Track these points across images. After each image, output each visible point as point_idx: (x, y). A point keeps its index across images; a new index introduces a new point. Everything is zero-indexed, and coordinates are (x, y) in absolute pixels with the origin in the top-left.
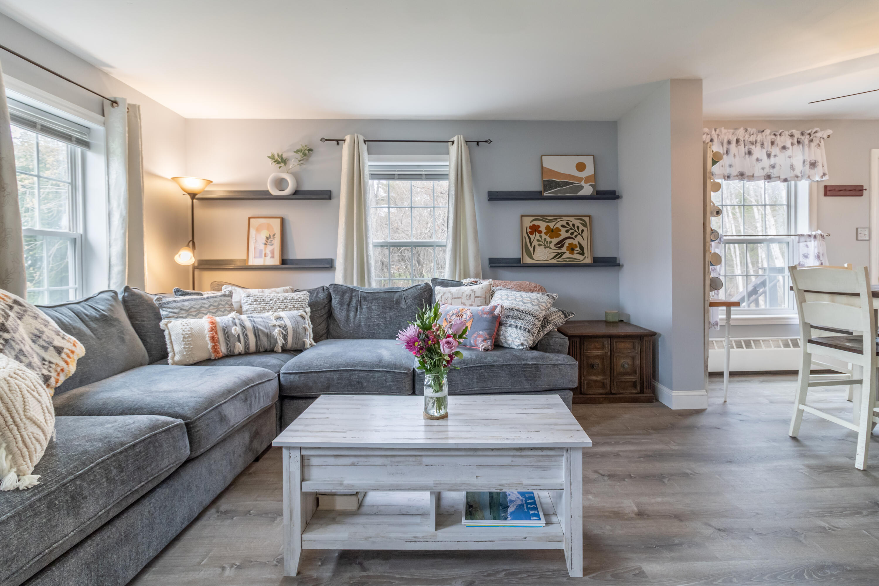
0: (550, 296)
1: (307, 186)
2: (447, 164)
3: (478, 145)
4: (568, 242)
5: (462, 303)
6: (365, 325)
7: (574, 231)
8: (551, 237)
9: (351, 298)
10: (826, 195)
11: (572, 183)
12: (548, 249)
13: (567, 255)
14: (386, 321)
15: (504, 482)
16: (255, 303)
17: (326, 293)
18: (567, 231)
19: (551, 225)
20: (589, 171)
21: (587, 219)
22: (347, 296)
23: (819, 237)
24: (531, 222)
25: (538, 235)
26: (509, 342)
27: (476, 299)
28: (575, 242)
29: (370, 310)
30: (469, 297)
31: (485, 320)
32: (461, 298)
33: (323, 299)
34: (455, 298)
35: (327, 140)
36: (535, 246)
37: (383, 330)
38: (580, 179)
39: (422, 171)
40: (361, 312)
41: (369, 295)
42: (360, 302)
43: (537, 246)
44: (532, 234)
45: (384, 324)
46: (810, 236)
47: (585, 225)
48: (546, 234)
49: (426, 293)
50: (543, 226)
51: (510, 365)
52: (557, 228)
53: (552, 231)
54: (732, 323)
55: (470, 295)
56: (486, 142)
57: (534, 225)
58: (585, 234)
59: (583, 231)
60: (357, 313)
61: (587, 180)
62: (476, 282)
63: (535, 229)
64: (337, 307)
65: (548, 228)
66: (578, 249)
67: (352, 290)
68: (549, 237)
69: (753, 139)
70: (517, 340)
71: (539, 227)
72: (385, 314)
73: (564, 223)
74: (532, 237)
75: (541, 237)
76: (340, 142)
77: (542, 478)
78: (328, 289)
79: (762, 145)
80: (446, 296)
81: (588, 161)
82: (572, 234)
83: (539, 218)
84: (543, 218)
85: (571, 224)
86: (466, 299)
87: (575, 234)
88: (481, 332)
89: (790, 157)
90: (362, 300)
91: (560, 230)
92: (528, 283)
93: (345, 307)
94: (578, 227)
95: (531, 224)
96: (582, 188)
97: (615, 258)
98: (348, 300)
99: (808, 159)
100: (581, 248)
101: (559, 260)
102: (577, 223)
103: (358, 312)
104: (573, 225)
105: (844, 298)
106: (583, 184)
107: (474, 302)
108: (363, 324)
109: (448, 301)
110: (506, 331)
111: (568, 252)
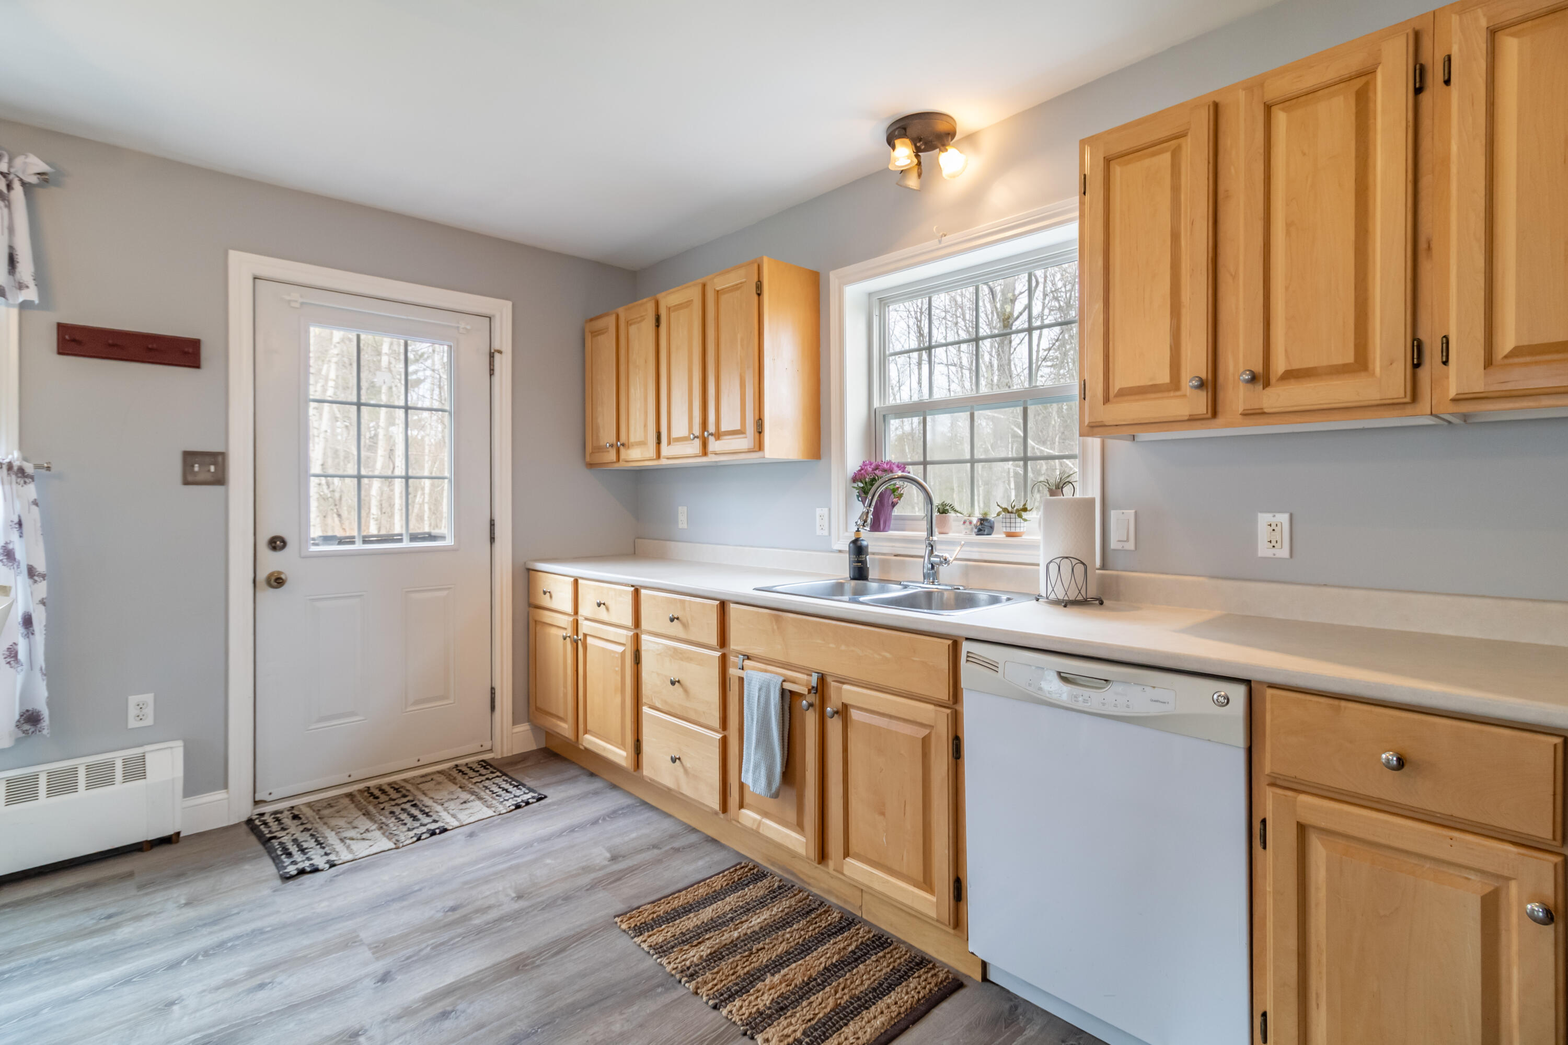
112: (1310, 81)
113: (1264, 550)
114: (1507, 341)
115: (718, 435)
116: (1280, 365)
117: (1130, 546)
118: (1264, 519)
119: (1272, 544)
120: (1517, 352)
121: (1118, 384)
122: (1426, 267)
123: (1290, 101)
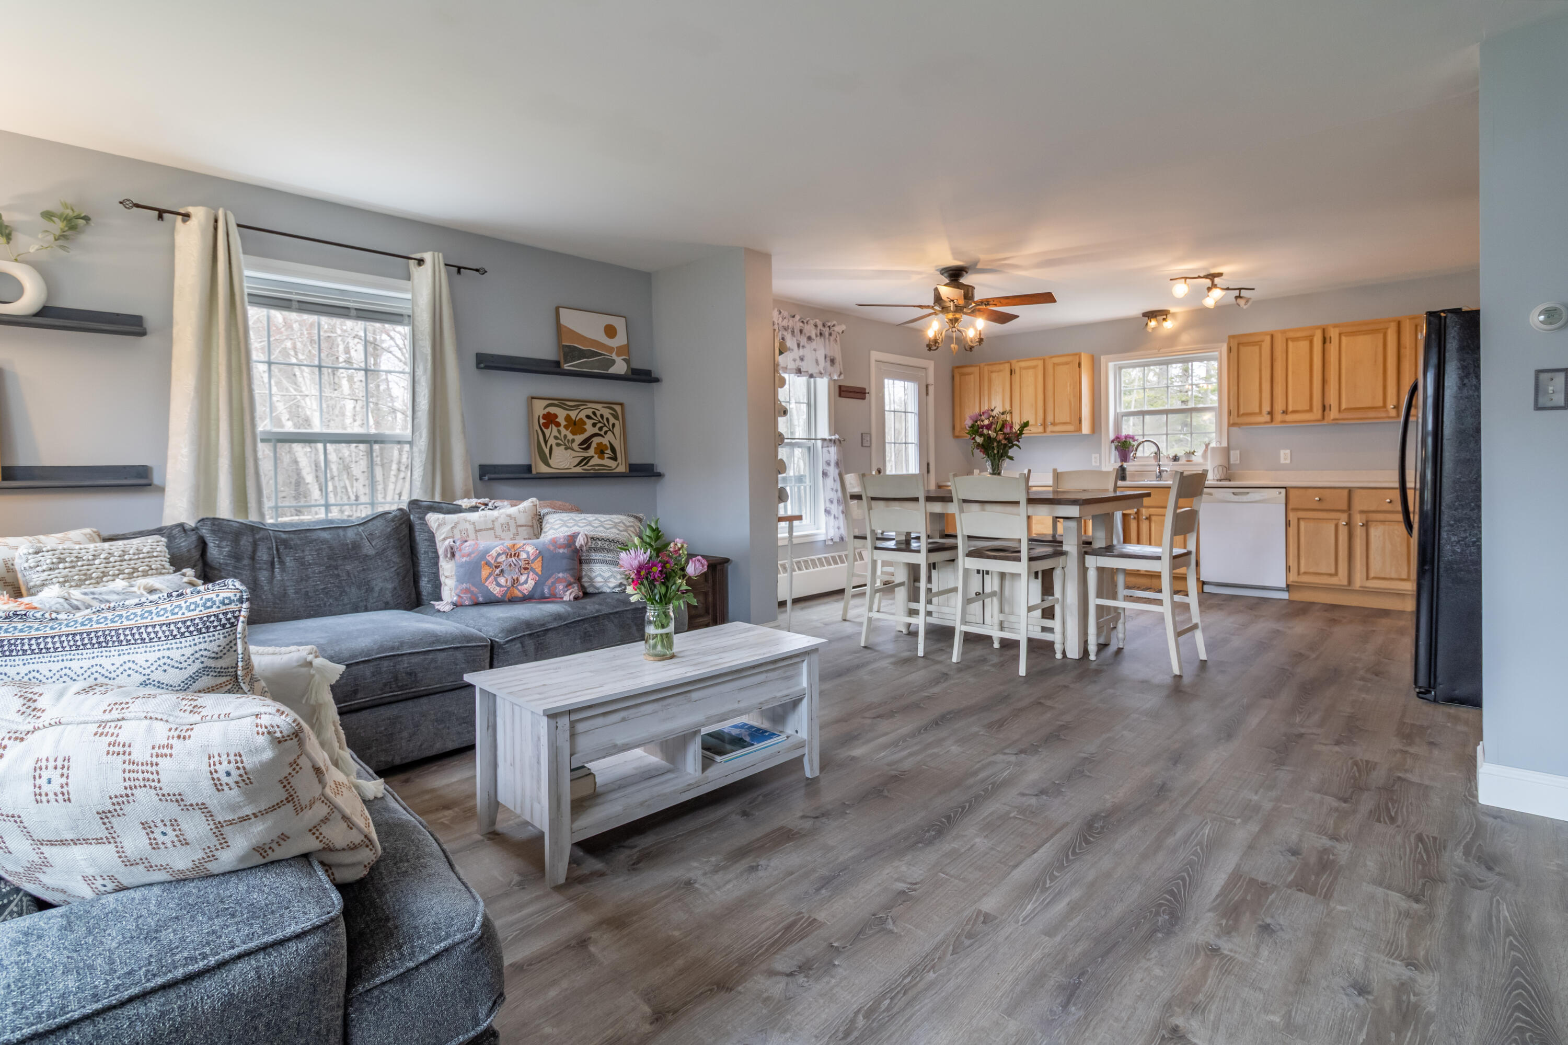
0: (636, 517)
1: (72, 300)
2: (409, 296)
3: (459, 272)
4: (596, 440)
5: (496, 537)
6: (296, 593)
7: (603, 427)
8: (573, 433)
9: (255, 545)
10: (840, 396)
11: (601, 354)
12: (569, 451)
13: (596, 460)
14: (340, 581)
15: (762, 700)
16: (61, 566)
17: (194, 538)
18: (594, 425)
19: (573, 414)
20: (621, 340)
21: (618, 408)
22: (245, 541)
23: (837, 442)
24: (545, 408)
25: (555, 428)
26: (598, 585)
27: (519, 529)
28: (605, 441)
29: (303, 564)
30: (506, 527)
31: (563, 556)
32: (492, 529)
33: (189, 551)
34: (480, 530)
35: (137, 206)
36: (551, 446)
37: (336, 599)
38: (611, 349)
39: (349, 301)
40: (283, 569)
41: (292, 536)
42: (278, 550)
43: (554, 447)
44: (547, 428)
45: (338, 587)
46: (830, 440)
47: (616, 417)
48: (566, 427)
49: (404, 526)
50: (561, 414)
51: (617, 613)
52: (581, 419)
53: (575, 423)
54: (795, 541)
55: (508, 524)
56: (477, 270)
57: (549, 413)
58: (617, 430)
59: (614, 425)
60: (273, 572)
61: (620, 351)
62: (486, 505)
63: (550, 419)
64: (227, 564)
65: (568, 418)
66: (609, 451)
67: (253, 529)
68: (571, 432)
69: (785, 323)
70: (612, 580)
71: (556, 416)
72: (337, 569)
73: (589, 412)
74: (547, 432)
75: (559, 432)
76: (166, 215)
77: (788, 688)
78: (194, 530)
79: (793, 332)
80: (459, 527)
81: (619, 324)
82: (601, 429)
83: (556, 402)
84: (561, 403)
85: (598, 413)
86: (503, 530)
87: (605, 429)
88: (561, 575)
89: (815, 350)
90: (282, 548)
91: (585, 423)
92: (560, 503)
93: (246, 562)
94: (608, 420)
95: (545, 412)
96: (613, 362)
97: (653, 465)
98: (250, 549)
99: (829, 354)
100: (613, 449)
101: (585, 467)
102: (606, 413)
103: (277, 570)
104: (602, 416)
105: (897, 503)
106: (614, 356)
107: (518, 534)
108: (291, 591)
109: (468, 536)
110: (591, 570)
111: (596, 456)
112: (1299, 334)
113: (1282, 461)
114: (1344, 406)
115: (1053, 424)
116: (1290, 409)
117: (1238, 462)
118: (1282, 452)
119: (1285, 459)
120: (1345, 409)
121: (1242, 412)
122: (1326, 387)
123: (1295, 339)
